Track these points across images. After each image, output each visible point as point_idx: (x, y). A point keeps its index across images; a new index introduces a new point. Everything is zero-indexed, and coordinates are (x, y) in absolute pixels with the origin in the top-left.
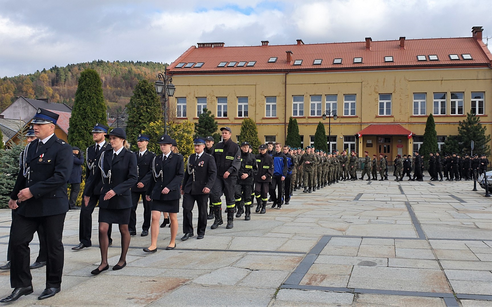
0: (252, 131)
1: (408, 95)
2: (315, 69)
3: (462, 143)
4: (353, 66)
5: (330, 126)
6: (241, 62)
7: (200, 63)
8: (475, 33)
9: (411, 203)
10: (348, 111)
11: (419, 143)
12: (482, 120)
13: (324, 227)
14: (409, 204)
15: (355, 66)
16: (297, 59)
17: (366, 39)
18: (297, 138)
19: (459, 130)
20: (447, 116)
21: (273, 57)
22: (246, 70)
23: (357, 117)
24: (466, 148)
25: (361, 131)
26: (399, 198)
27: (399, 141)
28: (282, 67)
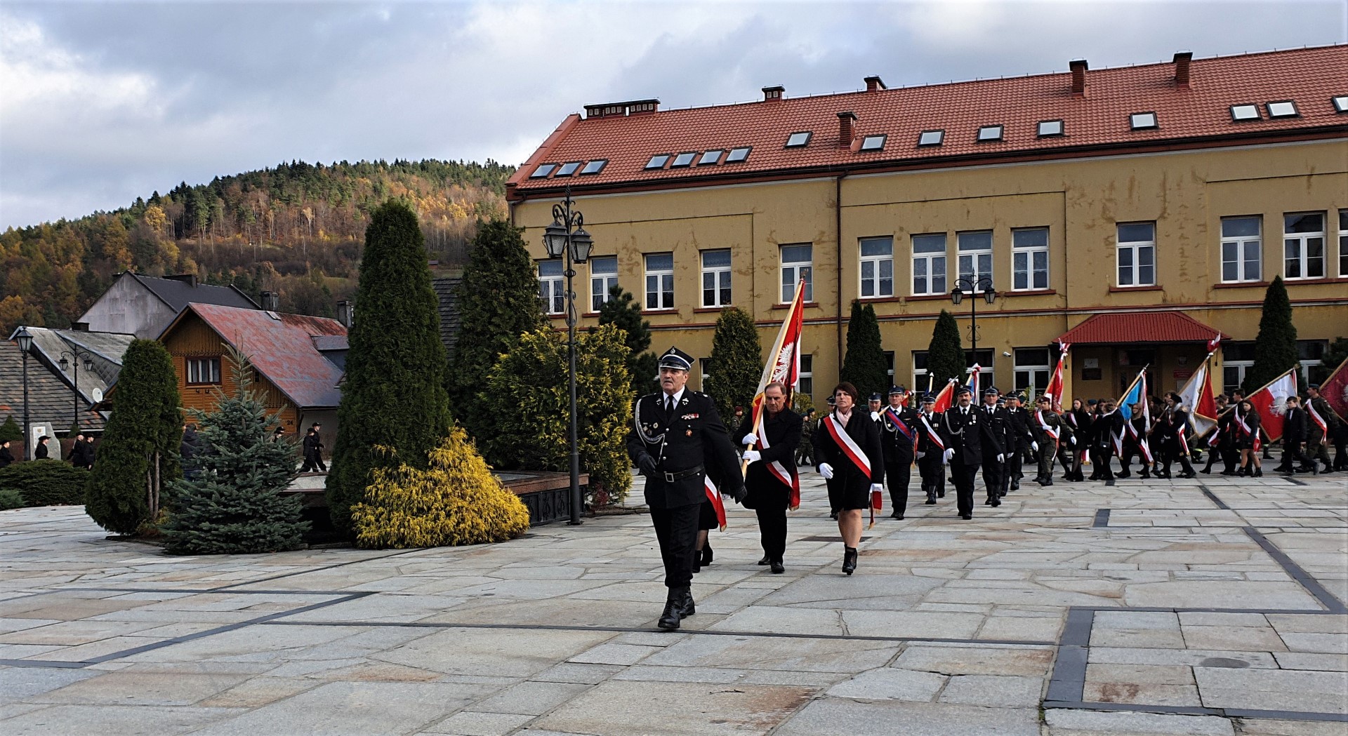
0: (746, 345)
1: (1204, 225)
2: (922, 158)
4: (1037, 147)
5: (976, 320)
6: (708, 151)
7: (596, 160)
10: (1026, 275)
11: (1242, 365)
15: (1044, 146)
16: (870, 134)
17: (1073, 64)
18: (876, 359)
20: (1329, 282)
21: (798, 133)
22: (725, 173)
23: (1052, 293)
25: (1068, 334)
27: (1181, 359)
28: (825, 160)
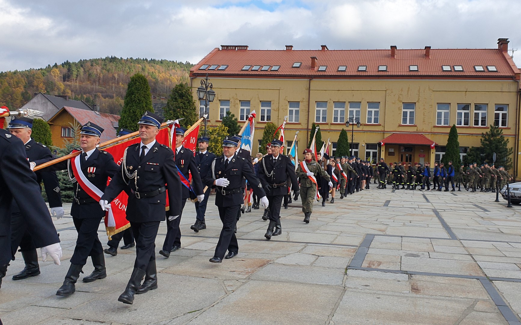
0: (274, 136)
1: (432, 105)
2: (339, 75)
3: (484, 155)
4: (378, 74)
5: (353, 133)
6: (265, 66)
7: (224, 65)
8: (501, 45)
9: (438, 210)
10: (371, 118)
11: (441, 154)
12: (504, 132)
13: (364, 228)
14: (437, 211)
15: (380, 74)
16: (322, 65)
17: (391, 47)
18: (319, 144)
19: (481, 142)
20: (470, 128)
21: (297, 62)
22: (270, 74)
23: (380, 125)
24: (488, 159)
25: (384, 140)
26: (426, 206)
27: (421, 150)
28: (306, 73)
